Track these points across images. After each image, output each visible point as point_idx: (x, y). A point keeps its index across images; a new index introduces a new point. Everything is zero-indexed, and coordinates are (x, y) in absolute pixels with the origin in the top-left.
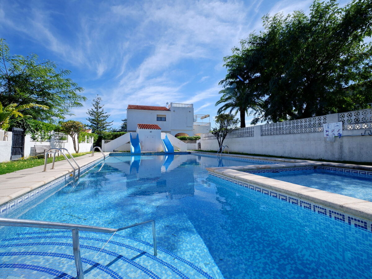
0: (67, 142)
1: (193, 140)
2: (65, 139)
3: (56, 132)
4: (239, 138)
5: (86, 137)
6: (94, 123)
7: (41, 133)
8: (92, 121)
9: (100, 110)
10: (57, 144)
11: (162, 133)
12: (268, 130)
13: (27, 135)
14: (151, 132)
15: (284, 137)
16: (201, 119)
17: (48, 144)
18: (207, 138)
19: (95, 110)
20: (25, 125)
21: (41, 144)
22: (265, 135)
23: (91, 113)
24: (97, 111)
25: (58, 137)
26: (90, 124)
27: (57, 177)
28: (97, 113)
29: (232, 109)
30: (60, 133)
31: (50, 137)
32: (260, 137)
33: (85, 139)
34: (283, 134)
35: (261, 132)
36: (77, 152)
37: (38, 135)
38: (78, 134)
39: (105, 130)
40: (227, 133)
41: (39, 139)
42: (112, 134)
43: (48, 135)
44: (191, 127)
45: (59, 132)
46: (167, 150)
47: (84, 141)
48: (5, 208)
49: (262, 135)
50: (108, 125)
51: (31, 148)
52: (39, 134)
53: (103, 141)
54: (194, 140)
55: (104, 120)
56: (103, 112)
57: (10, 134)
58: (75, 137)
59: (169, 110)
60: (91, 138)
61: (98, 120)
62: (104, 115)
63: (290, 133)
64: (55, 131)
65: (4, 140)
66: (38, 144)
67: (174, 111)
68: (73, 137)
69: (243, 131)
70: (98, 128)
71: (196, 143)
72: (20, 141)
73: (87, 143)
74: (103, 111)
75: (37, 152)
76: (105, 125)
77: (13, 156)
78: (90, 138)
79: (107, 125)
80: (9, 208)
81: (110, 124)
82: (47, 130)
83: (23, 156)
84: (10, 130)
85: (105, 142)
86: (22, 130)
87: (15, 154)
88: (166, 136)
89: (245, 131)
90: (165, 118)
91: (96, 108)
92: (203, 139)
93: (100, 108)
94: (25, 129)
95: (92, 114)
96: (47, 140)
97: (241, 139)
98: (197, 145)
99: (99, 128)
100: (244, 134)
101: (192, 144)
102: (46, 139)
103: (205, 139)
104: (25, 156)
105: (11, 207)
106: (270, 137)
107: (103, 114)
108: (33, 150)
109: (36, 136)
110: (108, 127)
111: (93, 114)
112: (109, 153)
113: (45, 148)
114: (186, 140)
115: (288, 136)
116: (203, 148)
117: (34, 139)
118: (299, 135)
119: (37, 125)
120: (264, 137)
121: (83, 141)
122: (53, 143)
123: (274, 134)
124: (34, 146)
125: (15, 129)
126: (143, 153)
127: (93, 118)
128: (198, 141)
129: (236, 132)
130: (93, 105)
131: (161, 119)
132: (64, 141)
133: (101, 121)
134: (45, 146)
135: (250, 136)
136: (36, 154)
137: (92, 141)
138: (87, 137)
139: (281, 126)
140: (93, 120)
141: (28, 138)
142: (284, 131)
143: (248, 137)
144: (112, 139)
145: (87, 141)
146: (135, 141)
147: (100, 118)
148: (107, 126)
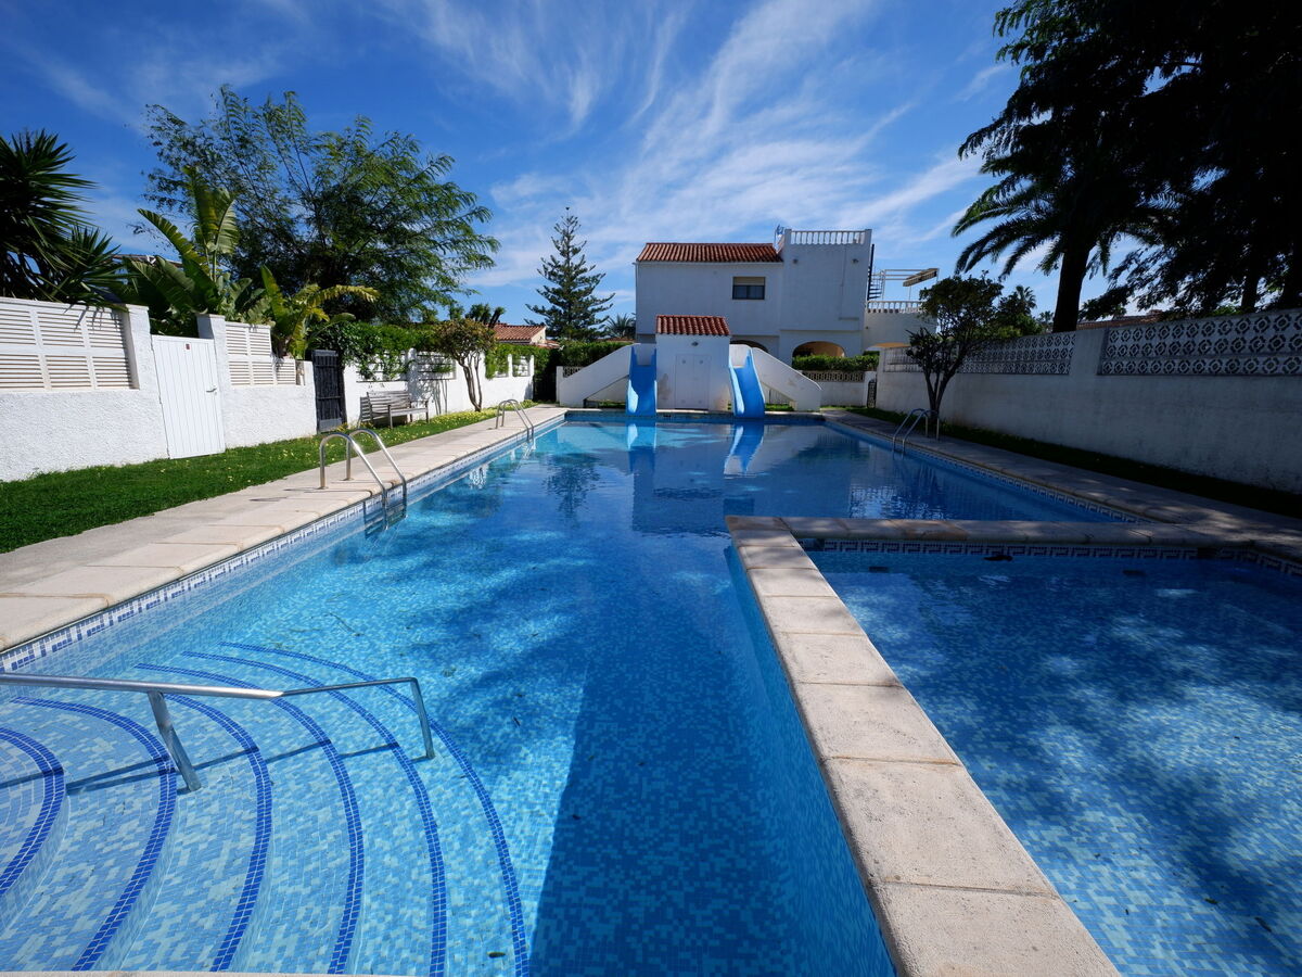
0: (454, 378)
1: (853, 370)
2: (447, 370)
3: (420, 353)
4: (1011, 377)
5: (510, 359)
6: (558, 304)
7: (382, 359)
8: (554, 296)
9: (575, 260)
10: (427, 385)
11: (733, 347)
12: (1134, 354)
13: (347, 367)
14: (696, 344)
15: (1199, 386)
16: (906, 285)
17: (402, 386)
18: (898, 367)
19: (561, 260)
20: (341, 341)
21: (383, 390)
22: (1119, 372)
23: (550, 269)
24: (568, 261)
25: (427, 366)
26: (549, 306)
27: (323, 513)
28: (567, 270)
29: (1021, 251)
30: (432, 353)
31: (407, 366)
32: (1091, 379)
33: (507, 364)
34: (1199, 372)
35: (1102, 358)
36: (478, 410)
37: (376, 365)
38: (486, 353)
39: (590, 324)
40: (963, 353)
41: (379, 376)
42: (584, 348)
43: (400, 364)
44: (856, 319)
45: (429, 350)
46: (741, 408)
47: (504, 370)
48: (179, 589)
49: (1103, 372)
50: (599, 306)
51: (361, 399)
52: (378, 361)
53: (560, 370)
54: (857, 369)
55: (589, 291)
56: (582, 267)
57: (308, 366)
58: (470, 364)
59: (777, 258)
60: (528, 360)
61: (569, 291)
62: (586, 275)
63: (1232, 372)
64: (418, 348)
65: (298, 383)
66: (376, 387)
67: (795, 261)
68: (466, 364)
69: (1030, 349)
70: (570, 319)
71: (862, 379)
72: (335, 384)
73: (515, 375)
74: (583, 262)
75: (374, 410)
76: (590, 309)
77: (321, 422)
78: (523, 361)
79: (596, 307)
80: (189, 589)
81: (605, 305)
82: (396, 348)
83: (344, 420)
84: (308, 356)
85: (566, 374)
86: (333, 354)
87: (328, 417)
88: (749, 359)
89: (1038, 349)
90: (763, 287)
91: (563, 253)
92: (887, 368)
93: (576, 251)
94: (341, 353)
95: (552, 273)
96: (398, 376)
97: (1020, 379)
98: (865, 386)
99: (575, 317)
100: (1032, 360)
101: (847, 384)
102: (395, 372)
103: (892, 367)
104: (349, 421)
105: (195, 586)
106: (1134, 383)
107: (585, 270)
108: (365, 403)
109: (371, 367)
110: (598, 316)
111: (555, 274)
112: (565, 410)
113: (393, 398)
114: (827, 368)
115: (1220, 382)
116: (884, 400)
117: (366, 375)
118: (1271, 385)
119: (367, 339)
120: (1108, 380)
121: (501, 371)
122: (415, 382)
123: (1155, 373)
124: (365, 396)
125: (319, 352)
126: (665, 415)
127: (557, 287)
128: (869, 375)
129: (1004, 350)
130: (556, 242)
131: (748, 293)
132: (445, 376)
133: (581, 294)
134: (394, 393)
135: (1053, 374)
136: (373, 414)
137: (529, 371)
138: (514, 358)
139: (1199, 338)
140: (556, 292)
141: (351, 373)
142: (1207, 361)
143: (1045, 373)
144: (585, 364)
145: (515, 370)
146: (643, 375)
147: (575, 286)
148: (597, 310)
